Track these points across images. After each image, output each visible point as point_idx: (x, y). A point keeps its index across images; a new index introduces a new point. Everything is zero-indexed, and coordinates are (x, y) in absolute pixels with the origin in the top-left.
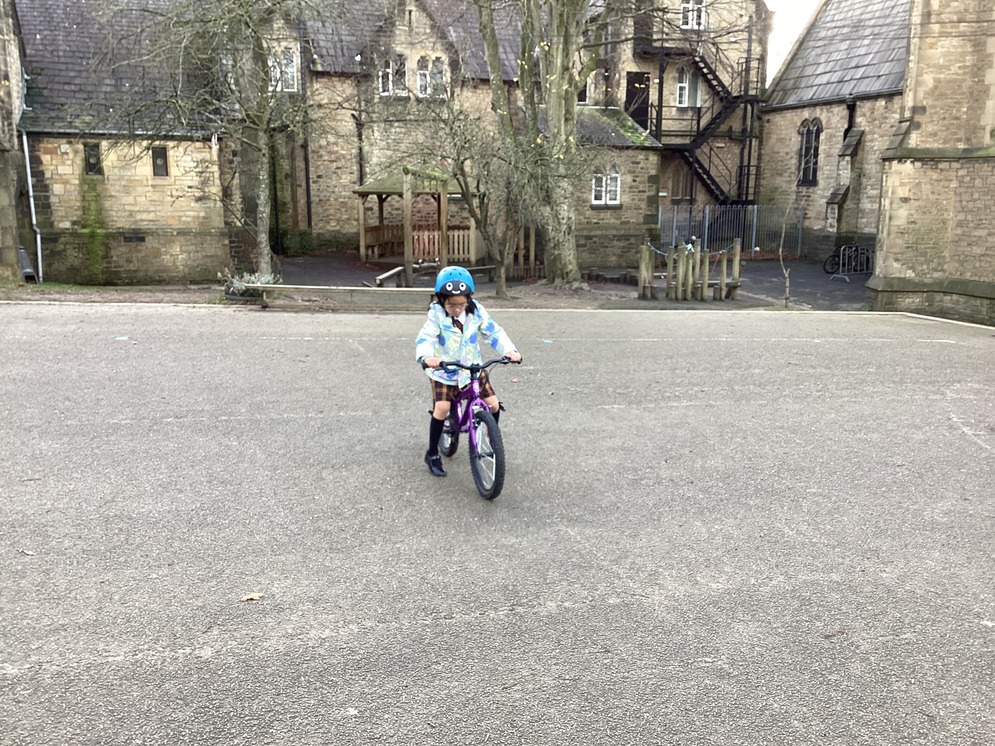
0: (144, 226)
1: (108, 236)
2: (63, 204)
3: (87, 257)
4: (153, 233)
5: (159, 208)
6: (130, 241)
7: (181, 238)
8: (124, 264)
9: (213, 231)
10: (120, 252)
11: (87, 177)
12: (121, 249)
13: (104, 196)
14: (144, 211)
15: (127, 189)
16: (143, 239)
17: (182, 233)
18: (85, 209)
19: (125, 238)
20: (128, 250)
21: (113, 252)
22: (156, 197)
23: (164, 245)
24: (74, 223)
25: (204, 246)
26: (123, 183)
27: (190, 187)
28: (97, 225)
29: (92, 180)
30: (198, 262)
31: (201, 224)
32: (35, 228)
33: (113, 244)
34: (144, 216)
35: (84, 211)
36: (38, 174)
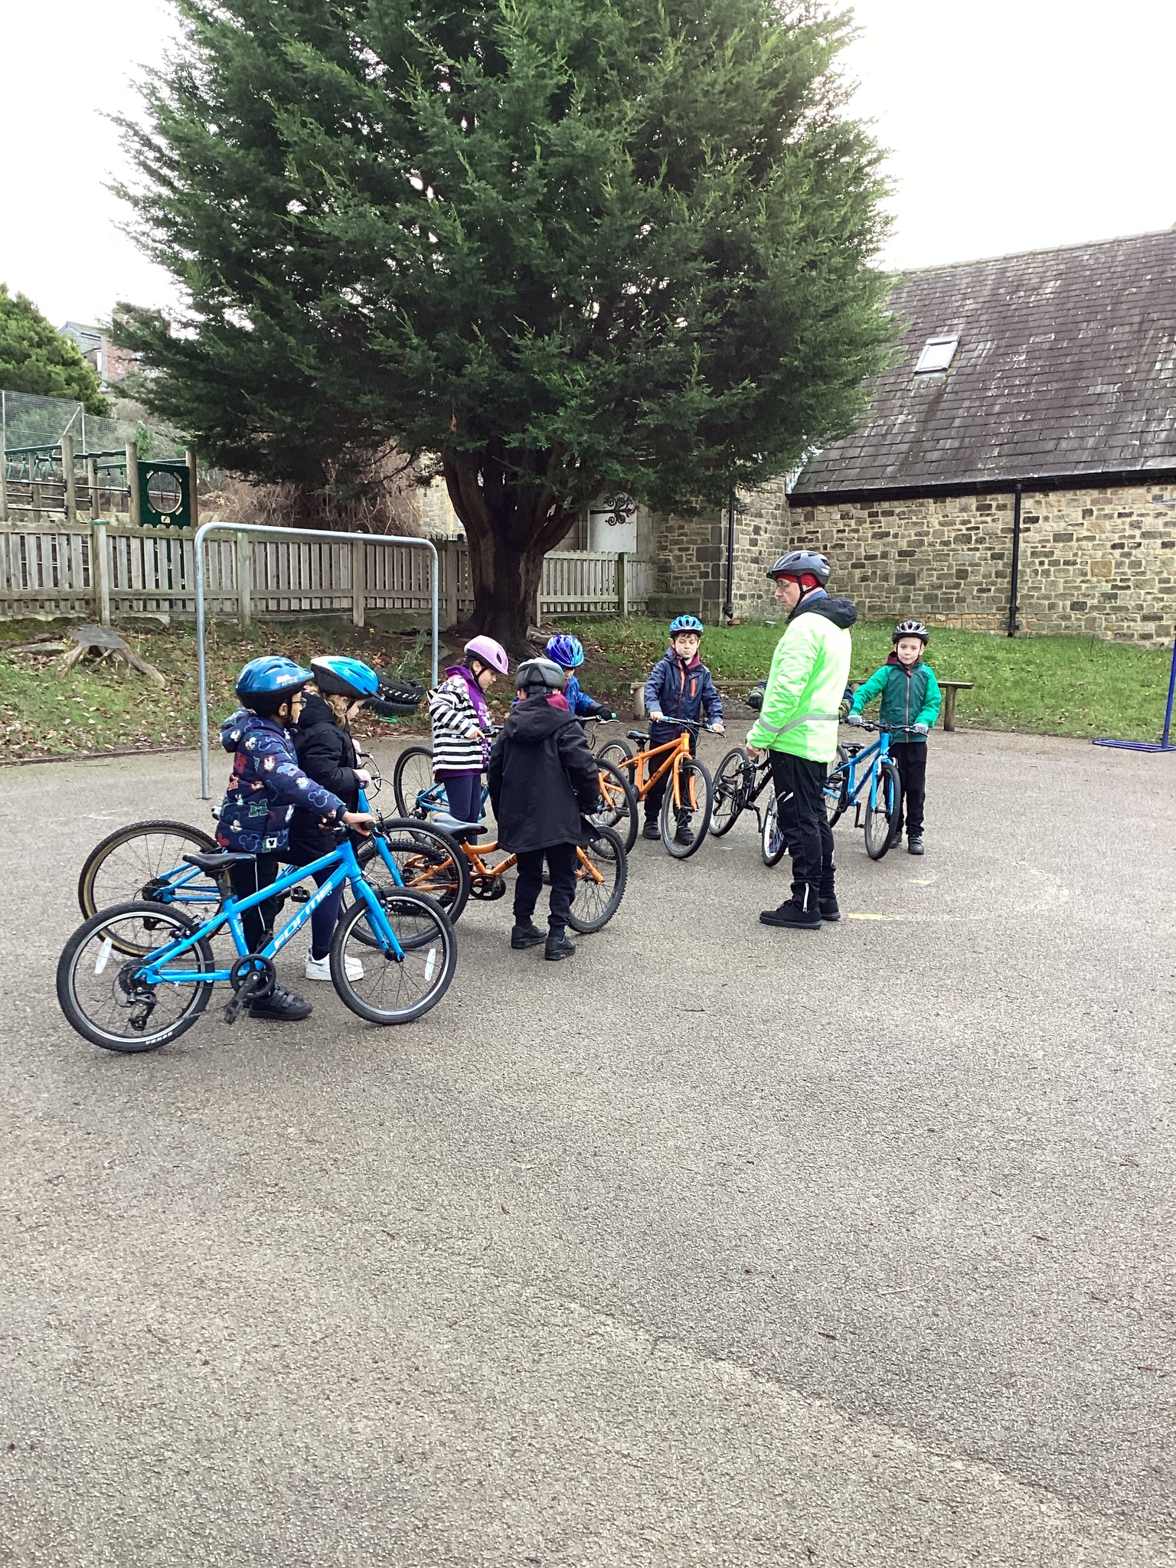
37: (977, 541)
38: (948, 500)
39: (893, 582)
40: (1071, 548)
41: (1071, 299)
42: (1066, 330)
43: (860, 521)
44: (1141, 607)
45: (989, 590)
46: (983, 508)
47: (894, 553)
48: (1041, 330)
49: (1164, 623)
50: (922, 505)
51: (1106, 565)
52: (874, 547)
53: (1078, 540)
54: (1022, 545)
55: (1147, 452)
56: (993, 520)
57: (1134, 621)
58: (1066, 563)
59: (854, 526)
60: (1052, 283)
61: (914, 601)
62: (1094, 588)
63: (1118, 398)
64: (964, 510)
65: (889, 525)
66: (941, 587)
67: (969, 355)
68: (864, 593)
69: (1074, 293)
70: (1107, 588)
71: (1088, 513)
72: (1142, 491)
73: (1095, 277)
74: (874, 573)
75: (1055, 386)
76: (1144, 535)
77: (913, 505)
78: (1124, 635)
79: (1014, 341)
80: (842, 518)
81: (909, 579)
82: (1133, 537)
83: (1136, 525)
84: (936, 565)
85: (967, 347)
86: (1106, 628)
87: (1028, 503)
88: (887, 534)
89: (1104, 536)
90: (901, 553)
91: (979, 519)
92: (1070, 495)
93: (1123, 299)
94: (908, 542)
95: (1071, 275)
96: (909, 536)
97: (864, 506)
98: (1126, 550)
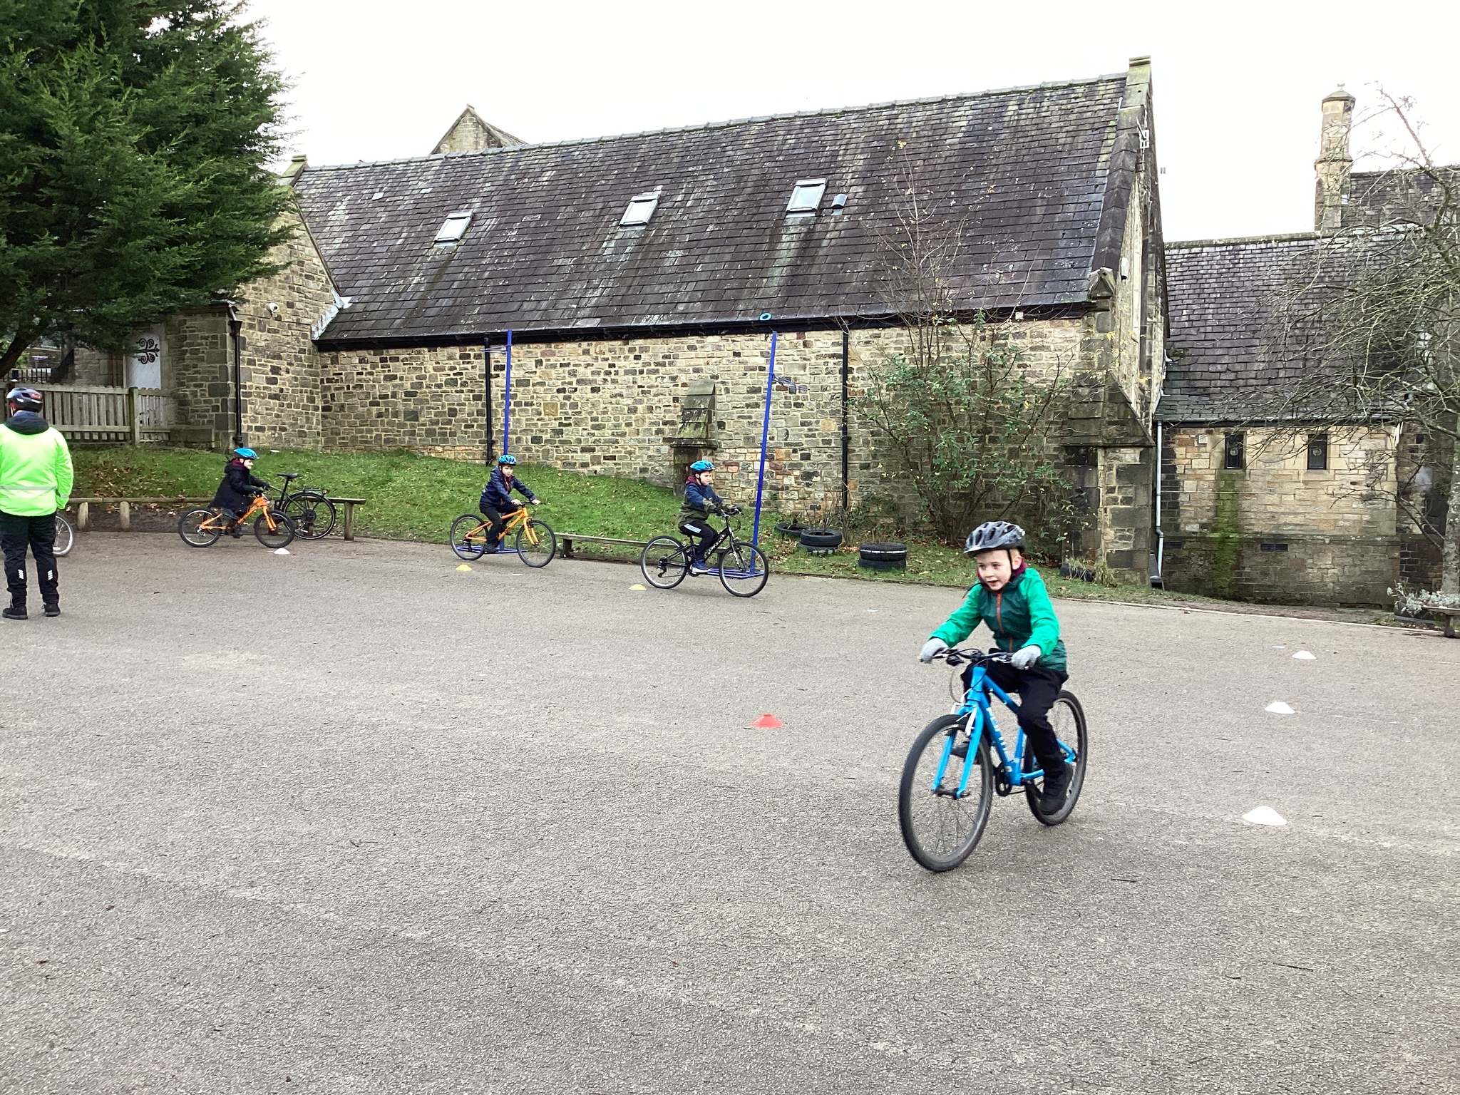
0: (1287, 531)
1: (1242, 542)
2: (1194, 504)
3: (1214, 566)
4: (1298, 540)
5: (1309, 510)
6: (1269, 550)
7: (1336, 549)
8: (1258, 576)
9: (1379, 539)
10: (1254, 563)
11: (1225, 472)
12: (1256, 559)
13: (1244, 495)
14: (1289, 513)
15: (1271, 487)
16: (1285, 548)
17: (1336, 541)
18: (1217, 510)
19: (1262, 545)
20: (1264, 560)
21: (1246, 562)
22: (1307, 495)
23: (1311, 556)
24: (1203, 526)
25: (1366, 558)
26: (1269, 478)
27: (1353, 483)
28: (1230, 529)
29: (1231, 475)
30: (1353, 579)
31: (1363, 530)
32: (1159, 531)
33: (1247, 552)
34: (1290, 519)
35: (1216, 512)
36: (1169, 470)
37: (461, 385)
38: (439, 349)
39: (402, 418)
40: (529, 391)
41: (560, 187)
42: (549, 213)
43: (374, 366)
44: (579, 441)
45: (473, 426)
46: (465, 357)
47: (401, 394)
48: (532, 211)
49: (596, 453)
50: (419, 353)
51: (554, 405)
52: (386, 388)
53: (534, 385)
54: (494, 389)
55: (581, 313)
56: (473, 367)
57: (576, 452)
58: (526, 404)
59: (369, 370)
60: (549, 173)
61: (419, 435)
62: (547, 424)
63: (572, 270)
64: (451, 358)
65: (396, 369)
66: (437, 423)
67: (477, 229)
68: (380, 427)
69: (562, 182)
70: (555, 425)
71: (539, 363)
72: (574, 345)
73: (580, 170)
74: (387, 410)
75: (532, 258)
76: (579, 382)
77: (413, 352)
78: (570, 464)
79: (513, 219)
80: (360, 362)
81: (413, 416)
82: (571, 383)
83: (572, 374)
84: (432, 404)
85: (477, 223)
86: (557, 458)
87: (497, 355)
88: (395, 377)
89: (551, 382)
90: (407, 394)
91: (462, 366)
92: (525, 347)
93: (595, 189)
94: (412, 384)
95: (563, 167)
96: (412, 379)
97: (378, 352)
98: (567, 394)
